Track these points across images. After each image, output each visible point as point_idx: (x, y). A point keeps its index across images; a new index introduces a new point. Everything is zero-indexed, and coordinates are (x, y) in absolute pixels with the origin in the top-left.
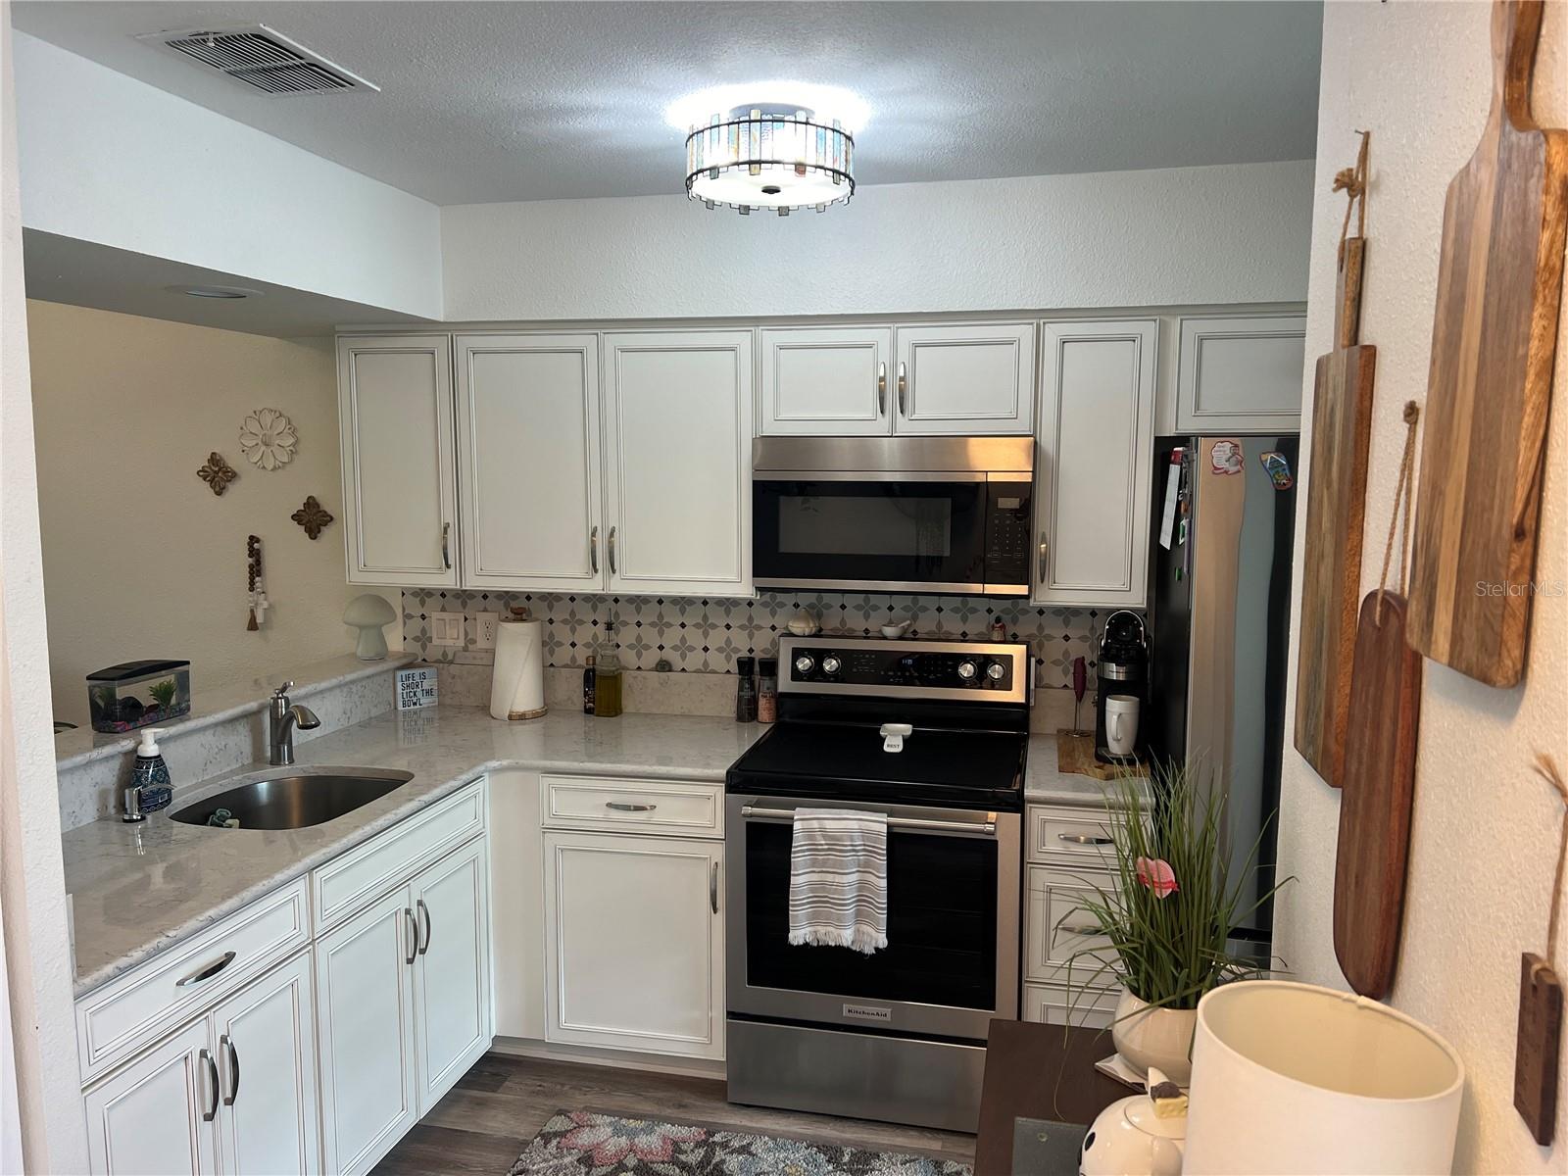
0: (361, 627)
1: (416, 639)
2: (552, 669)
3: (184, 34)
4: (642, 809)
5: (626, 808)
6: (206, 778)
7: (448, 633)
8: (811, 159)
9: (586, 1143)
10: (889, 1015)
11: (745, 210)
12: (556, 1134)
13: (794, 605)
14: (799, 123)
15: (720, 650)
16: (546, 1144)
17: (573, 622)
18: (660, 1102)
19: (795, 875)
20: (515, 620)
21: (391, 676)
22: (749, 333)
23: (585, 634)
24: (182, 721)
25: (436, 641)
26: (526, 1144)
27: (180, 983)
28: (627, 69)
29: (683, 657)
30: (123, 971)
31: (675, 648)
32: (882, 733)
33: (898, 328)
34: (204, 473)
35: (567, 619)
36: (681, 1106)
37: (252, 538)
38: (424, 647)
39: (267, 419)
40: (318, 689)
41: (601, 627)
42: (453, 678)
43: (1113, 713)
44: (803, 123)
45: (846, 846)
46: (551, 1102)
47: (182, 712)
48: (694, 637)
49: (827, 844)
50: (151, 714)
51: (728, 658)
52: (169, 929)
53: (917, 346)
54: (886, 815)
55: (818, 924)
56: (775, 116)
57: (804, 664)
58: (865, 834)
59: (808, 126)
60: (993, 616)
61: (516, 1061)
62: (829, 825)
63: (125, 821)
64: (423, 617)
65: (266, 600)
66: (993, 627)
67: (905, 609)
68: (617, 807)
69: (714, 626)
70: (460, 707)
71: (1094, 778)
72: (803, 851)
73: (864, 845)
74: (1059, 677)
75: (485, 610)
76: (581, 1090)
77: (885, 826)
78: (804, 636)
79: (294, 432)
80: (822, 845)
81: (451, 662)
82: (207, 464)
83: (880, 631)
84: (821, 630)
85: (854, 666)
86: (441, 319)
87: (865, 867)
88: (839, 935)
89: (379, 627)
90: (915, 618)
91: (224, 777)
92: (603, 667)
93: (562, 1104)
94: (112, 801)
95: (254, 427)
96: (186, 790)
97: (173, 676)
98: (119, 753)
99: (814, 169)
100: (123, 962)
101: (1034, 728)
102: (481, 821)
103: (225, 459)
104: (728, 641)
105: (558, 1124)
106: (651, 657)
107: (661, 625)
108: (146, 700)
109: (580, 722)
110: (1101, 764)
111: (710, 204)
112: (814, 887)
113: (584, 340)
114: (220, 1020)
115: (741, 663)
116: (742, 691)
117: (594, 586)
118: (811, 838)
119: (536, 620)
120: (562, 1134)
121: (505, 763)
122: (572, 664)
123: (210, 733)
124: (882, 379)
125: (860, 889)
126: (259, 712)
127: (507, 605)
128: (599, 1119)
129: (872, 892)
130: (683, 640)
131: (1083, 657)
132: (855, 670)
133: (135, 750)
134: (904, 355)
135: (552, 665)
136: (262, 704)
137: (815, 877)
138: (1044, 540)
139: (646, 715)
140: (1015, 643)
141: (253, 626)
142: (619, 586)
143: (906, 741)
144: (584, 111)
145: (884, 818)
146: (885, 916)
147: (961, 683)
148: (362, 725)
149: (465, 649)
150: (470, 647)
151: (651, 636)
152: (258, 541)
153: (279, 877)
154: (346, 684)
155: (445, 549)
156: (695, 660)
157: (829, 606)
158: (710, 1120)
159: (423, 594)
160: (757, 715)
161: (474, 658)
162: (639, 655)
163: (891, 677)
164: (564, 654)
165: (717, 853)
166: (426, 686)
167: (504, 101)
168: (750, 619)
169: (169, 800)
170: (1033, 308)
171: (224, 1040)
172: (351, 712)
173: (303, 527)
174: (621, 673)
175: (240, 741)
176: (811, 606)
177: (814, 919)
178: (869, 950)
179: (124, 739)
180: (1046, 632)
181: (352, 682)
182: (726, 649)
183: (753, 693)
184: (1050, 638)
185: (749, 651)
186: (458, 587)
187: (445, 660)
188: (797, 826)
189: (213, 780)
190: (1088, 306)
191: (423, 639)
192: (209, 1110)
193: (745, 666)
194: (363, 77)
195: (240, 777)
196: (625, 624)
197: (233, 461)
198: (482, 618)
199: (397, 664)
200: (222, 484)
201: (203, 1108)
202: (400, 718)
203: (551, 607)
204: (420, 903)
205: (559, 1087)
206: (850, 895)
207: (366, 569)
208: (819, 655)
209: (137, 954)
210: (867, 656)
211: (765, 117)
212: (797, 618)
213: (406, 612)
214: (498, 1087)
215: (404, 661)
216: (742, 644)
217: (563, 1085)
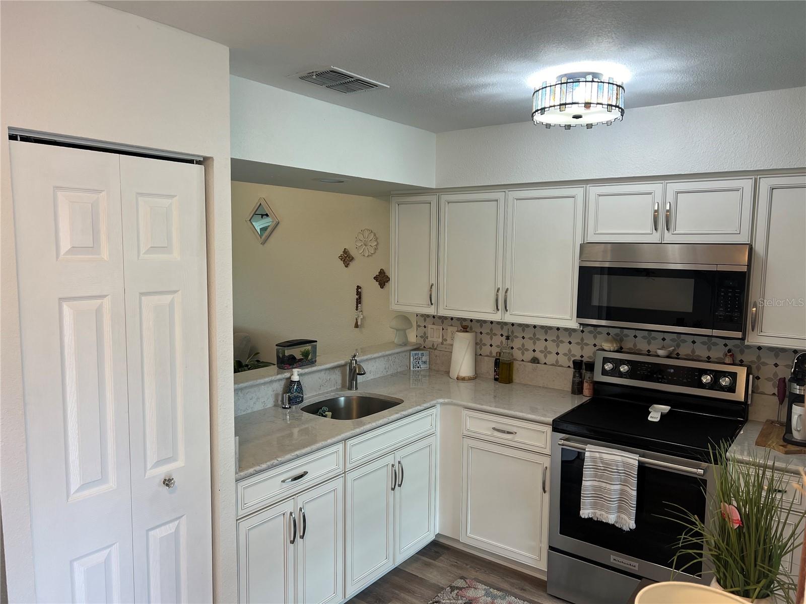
0: (397, 330)
1: (421, 337)
2: (480, 357)
3: (304, 74)
4: (509, 433)
5: (503, 432)
6: (320, 392)
7: (435, 335)
8: (594, 100)
9: (471, 596)
10: (637, 566)
11: (568, 127)
12: (457, 588)
13: (607, 334)
14: (588, 82)
15: (565, 355)
16: (451, 591)
17: (492, 334)
18: (512, 585)
19: (584, 480)
20: (463, 332)
21: (409, 354)
22: (583, 188)
23: (498, 340)
24: (312, 367)
25: (430, 339)
26: (443, 589)
27: (283, 481)
28: (496, 65)
29: (545, 357)
30: (258, 472)
31: (541, 352)
32: (650, 410)
33: (667, 183)
34: (341, 257)
35: (488, 333)
36: (523, 589)
37: (358, 286)
38: (425, 341)
39: (366, 233)
40: (373, 357)
41: (504, 337)
42: (436, 357)
43: (796, 414)
44: (590, 82)
45: (613, 469)
46: (460, 572)
47: (312, 363)
48: (551, 346)
49: (603, 467)
50: (300, 363)
51: (569, 360)
52: (279, 457)
53: (678, 193)
54: (638, 455)
55: (597, 509)
56: (573, 79)
57: (608, 366)
58: (625, 464)
59: (593, 83)
60: (727, 348)
61: (448, 548)
62: (605, 456)
63: (283, 408)
64: (425, 327)
65: (362, 314)
66: (726, 355)
67: (672, 340)
68: (498, 430)
69: (562, 342)
70: (438, 371)
71: (777, 453)
72: (590, 468)
73: (625, 470)
74: (769, 388)
75: (452, 326)
76: (475, 569)
77: (637, 462)
78: (610, 351)
79: (376, 240)
80: (600, 466)
81: (435, 349)
82: (342, 253)
83: (656, 352)
84: (621, 348)
85: (638, 370)
86: (434, 187)
87: (624, 483)
88: (607, 517)
89: (404, 330)
90: (678, 346)
91: (327, 393)
92: (504, 358)
93: (465, 574)
94: (280, 399)
95: (361, 237)
96: (311, 397)
97: (310, 347)
98: (284, 378)
99: (596, 105)
100: (258, 468)
101: (751, 417)
102: (434, 427)
103: (350, 251)
104: (570, 350)
105: (460, 583)
106: (529, 355)
107: (535, 339)
108: (299, 356)
109: (492, 385)
110: (785, 444)
111: (548, 126)
112: (595, 488)
113: (499, 195)
114: (301, 500)
115: (575, 362)
116: (575, 378)
117: (497, 317)
118: (595, 462)
119: (474, 331)
120: (460, 589)
121: (446, 400)
122: (490, 356)
123: (323, 373)
124: (656, 211)
125: (621, 494)
126: (345, 365)
127: (461, 324)
128: (480, 586)
129: (628, 497)
130: (546, 348)
131: (785, 378)
132: (639, 372)
133: (290, 378)
134: (670, 198)
135: (481, 355)
136: (346, 362)
137: (596, 483)
138: (755, 305)
139: (525, 385)
140: (741, 365)
141: (357, 326)
142: (509, 318)
143: (663, 416)
144: (485, 86)
145: (637, 457)
146: (635, 511)
147: (701, 386)
148: (392, 375)
149: (442, 343)
150: (445, 343)
151: (529, 345)
152: (360, 288)
153: (330, 441)
154: (387, 356)
155: (431, 296)
156: (551, 359)
157: (627, 336)
158: (536, 600)
159: (425, 317)
160: (582, 392)
161: (446, 348)
162: (523, 354)
163: (660, 378)
164: (486, 350)
165: (547, 462)
166: (424, 359)
167: (445, 85)
168: (582, 339)
169: (302, 401)
170: (752, 169)
171: (301, 509)
172: (388, 368)
173: (378, 283)
174: (513, 362)
175: (337, 377)
176: (617, 335)
177: (594, 506)
178: (626, 528)
179: (287, 372)
180: (762, 360)
181: (390, 355)
182: (568, 354)
183: (581, 380)
184: (765, 364)
185: (581, 356)
186: (436, 314)
187: (433, 348)
188: (587, 454)
189: (323, 394)
190: (789, 167)
191: (424, 337)
192: (292, 539)
193: (578, 365)
194: (380, 82)
195: (334, 394)
196: (517, 337)
197: (353, 253)
198: (450, 329)
199: (411, 348)
200: (348, 263)
201: (290, 538)
202: (412, 373)
203: (481, 326)
204: (399, 462)
205: (465, 565)
206: (615, 496)
207: (398, 303)
208: (618, 363)
209: (264, 466)
210: (646, 365)
211: (569, 81)
212: (607, 341)
213: (418, 324)
214: (437, 558)
215: (415, 347)
216: (577, 352)
217: (467, 565)
